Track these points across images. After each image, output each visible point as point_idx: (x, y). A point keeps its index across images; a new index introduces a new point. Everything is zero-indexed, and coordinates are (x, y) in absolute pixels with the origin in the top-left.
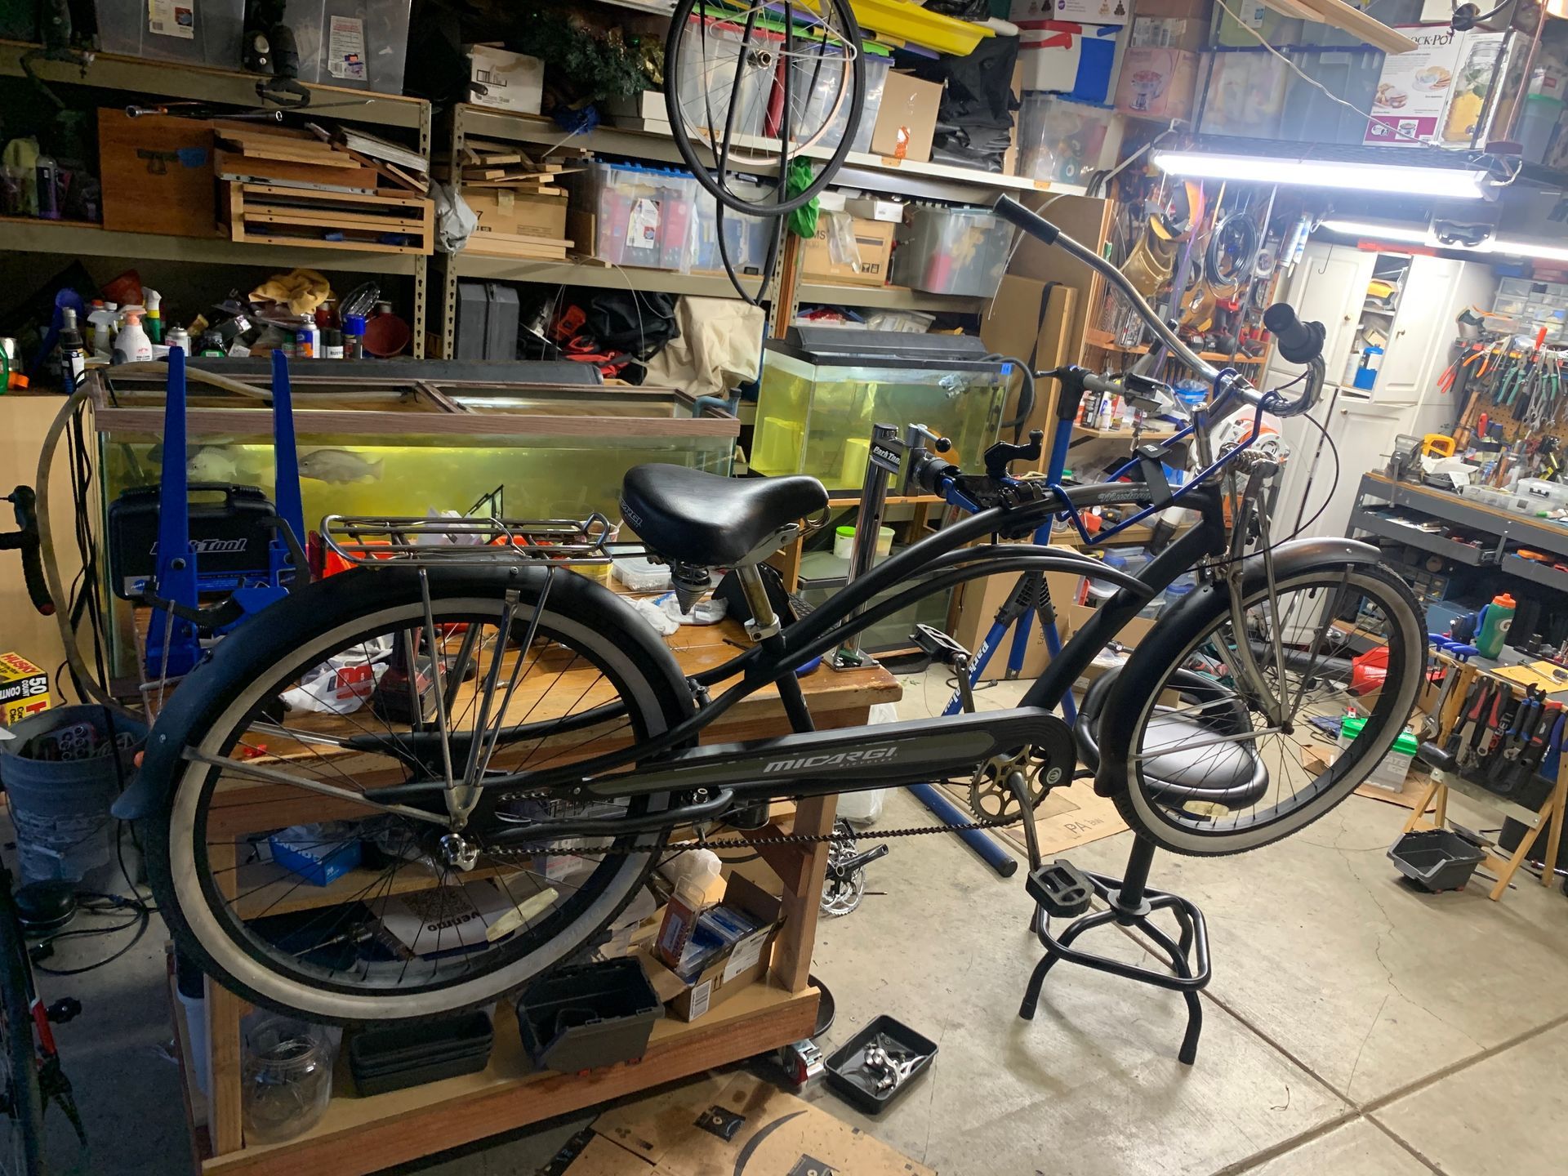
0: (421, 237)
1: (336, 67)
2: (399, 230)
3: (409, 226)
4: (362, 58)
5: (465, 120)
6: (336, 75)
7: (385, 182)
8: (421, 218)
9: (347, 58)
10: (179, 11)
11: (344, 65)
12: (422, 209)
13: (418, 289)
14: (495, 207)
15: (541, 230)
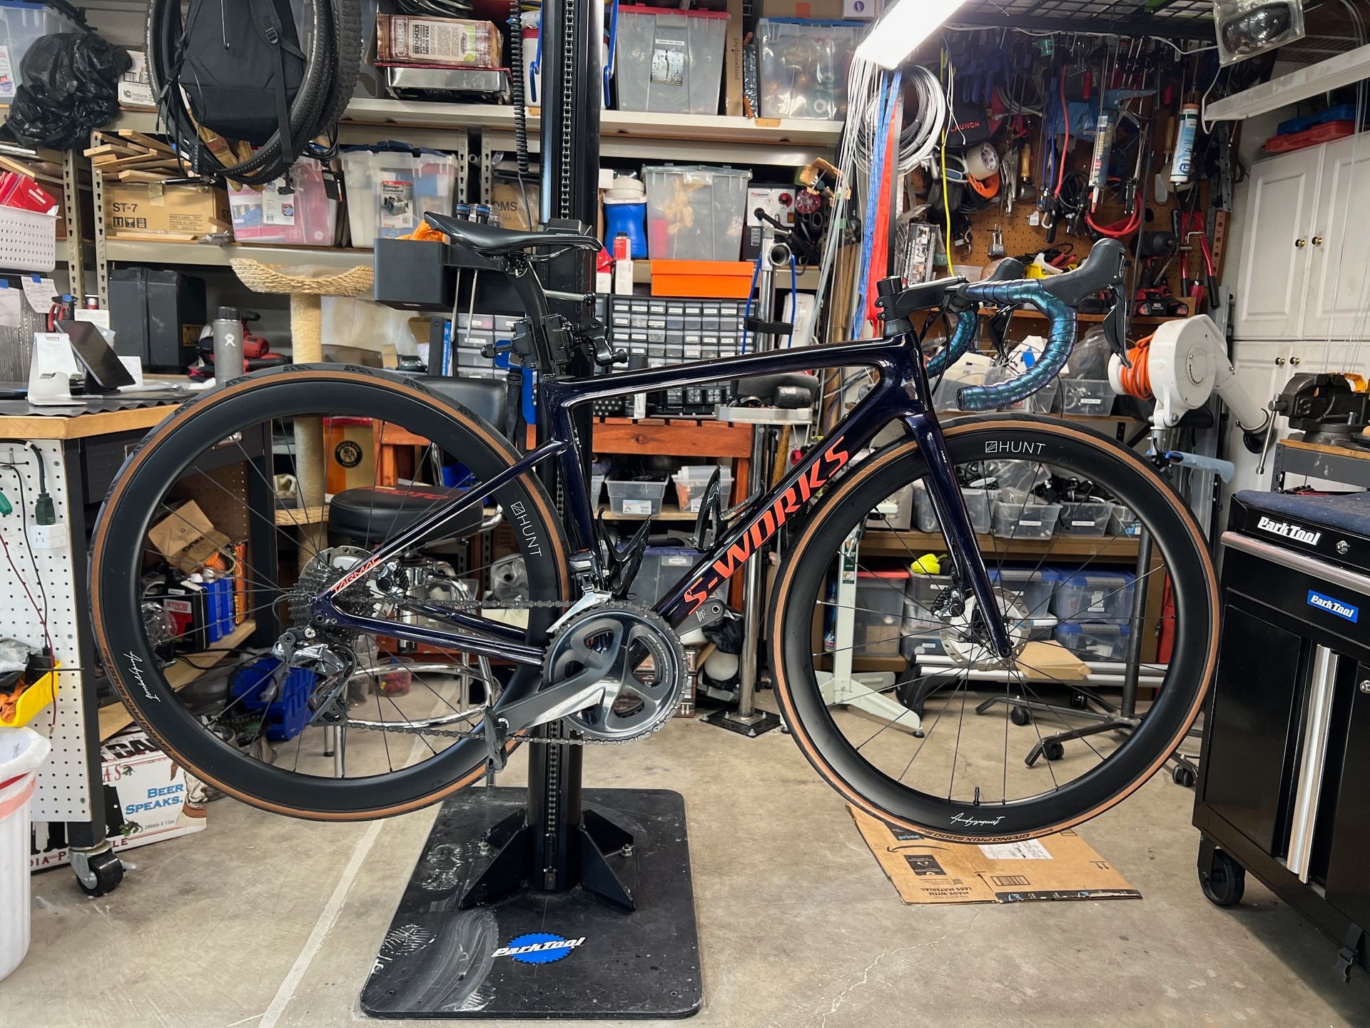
4: (10, 78)
13: (72, 273)
14: (148, 199)
15: (192, 218)
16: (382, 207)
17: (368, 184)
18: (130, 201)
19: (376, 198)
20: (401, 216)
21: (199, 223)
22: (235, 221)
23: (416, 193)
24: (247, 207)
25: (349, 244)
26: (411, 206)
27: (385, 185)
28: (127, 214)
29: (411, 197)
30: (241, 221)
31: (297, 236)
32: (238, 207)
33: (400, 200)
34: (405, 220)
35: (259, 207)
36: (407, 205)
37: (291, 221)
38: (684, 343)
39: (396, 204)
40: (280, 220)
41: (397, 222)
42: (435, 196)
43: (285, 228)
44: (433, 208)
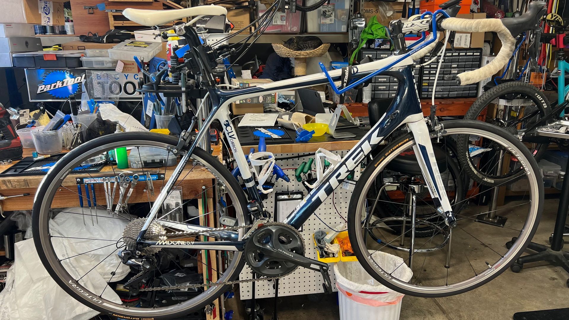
15: (239, 23)
16: (321, 15)
19: (319, 11)
20: (329, 19)
21: (242, 25)
23: (336, 8)
25: (306, 30)
26: (333, 14)
29: (334, 10)
31: (285, 30)
33: (329, 11)
34: (331, 20)
36: (332, 13)
37: (284, 23)
38: (451, 68)
39: (327, 13)
40: (279, 23)
41: (327, 21)
42: (343, 9)
43: (281, 26)
44: (343, 14)
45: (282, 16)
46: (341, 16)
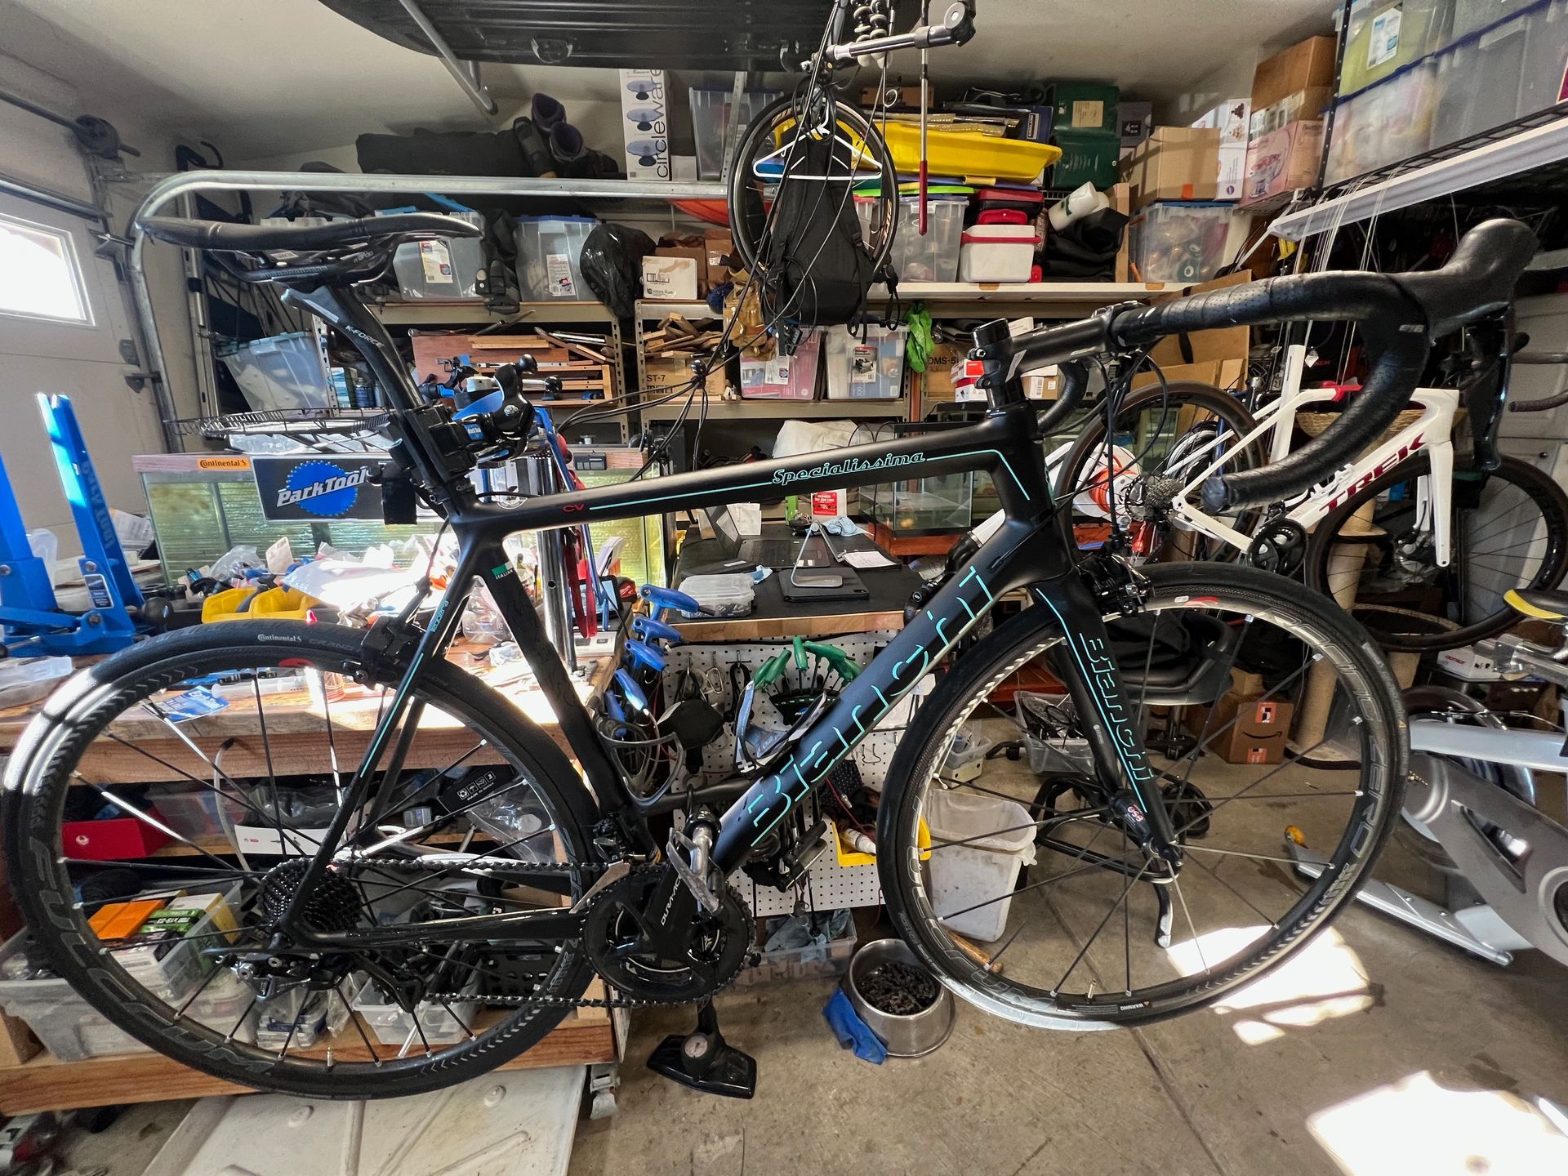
0: (602, 391)
1: (555, 289)
2: (584, 388)
3: (594, 385)
4: (570, 280)
5: (643, 311)
6: (556, 294)
7: (575, 356)
8: (600, 377)
9: (561, 282)
10: (442, 267)
11: (559, 286)
12: (600, 372)
13: (623, 432)
14: (673, 371)
16: (853, 367)
17: (843, 350)
18: (660, 373)
19: (849, 360)
20: (867, 374)
21: (713, 387)
22: (744, 382)
23: (879, 355)
24: (754, 371)
25: (826, 396)
26: (875, 366)
27: (856, 350)
28: (659, 383)
30: (748, 381)
31: (790, 393)
32: (747, 371)
33: (867, 362)
34: (870, 377)
35: (762, 371)
36: (872, 365)
37: (785, 382)
39: (864, 364)
40: (778, 381)
41: (864, 378)
42: (893, 357)
43: (781, 387)
44: (892, 366)
45: (781, 370)
46: (888, 370)
